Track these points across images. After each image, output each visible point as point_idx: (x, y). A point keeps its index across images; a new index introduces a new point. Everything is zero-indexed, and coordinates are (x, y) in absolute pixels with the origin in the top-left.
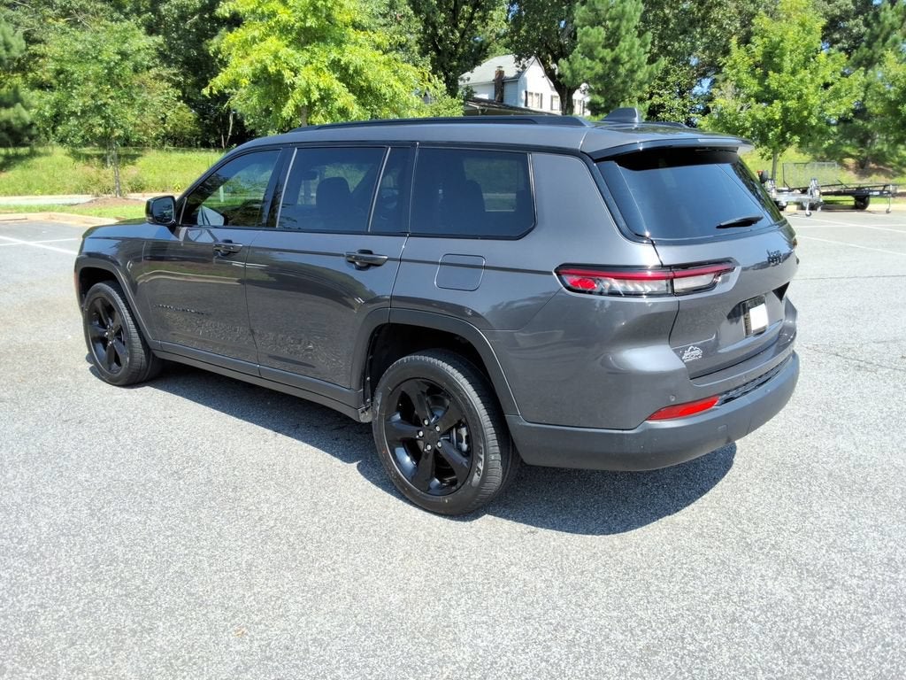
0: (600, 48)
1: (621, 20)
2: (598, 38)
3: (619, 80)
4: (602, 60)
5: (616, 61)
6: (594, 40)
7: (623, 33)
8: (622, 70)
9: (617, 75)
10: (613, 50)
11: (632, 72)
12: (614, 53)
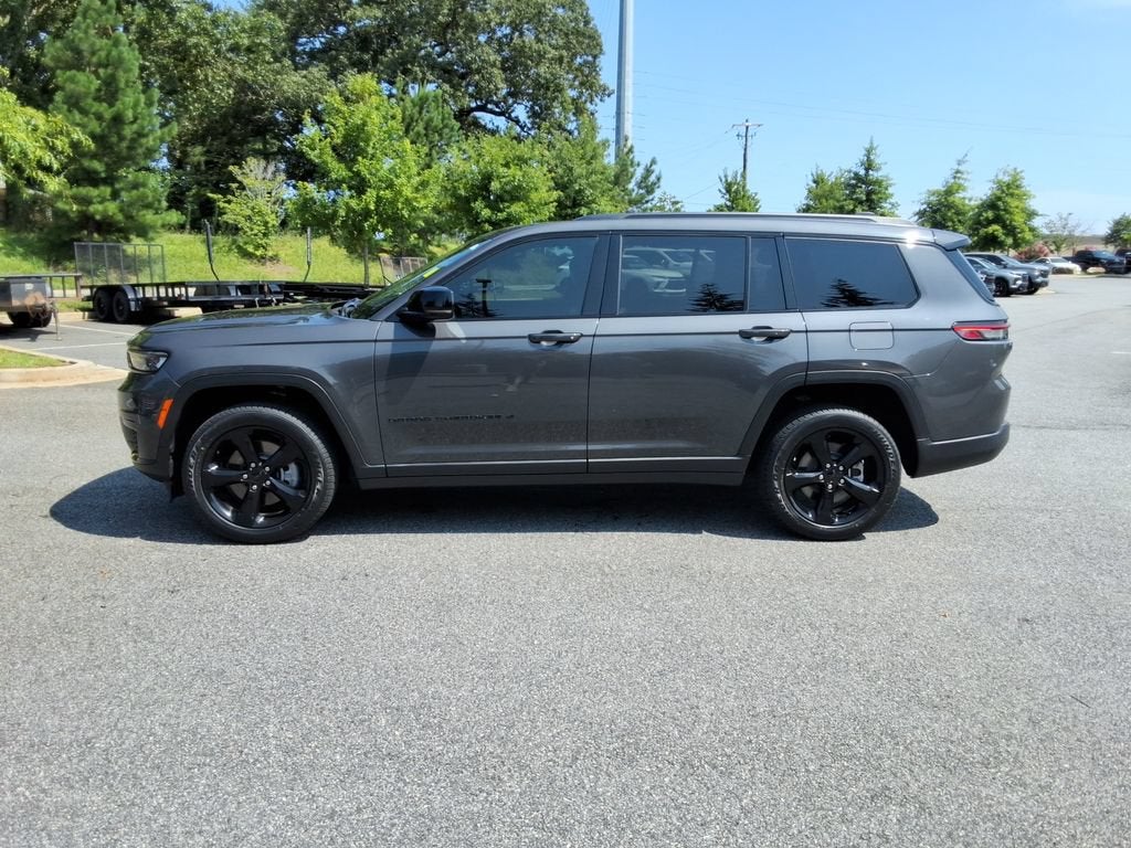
0: (90, 101)
1: (116, 68)
2: (89, 88)
3: (124, 144)
4: (99, 117)
5: (118, 120)
6: (83, 89)
7: (122, 85)
8: (128, 131)
9: (122, 138)
10: (111, 105)
11: (140, 135)
12: (115, 109)
